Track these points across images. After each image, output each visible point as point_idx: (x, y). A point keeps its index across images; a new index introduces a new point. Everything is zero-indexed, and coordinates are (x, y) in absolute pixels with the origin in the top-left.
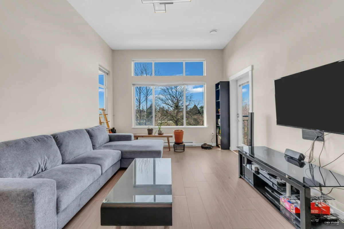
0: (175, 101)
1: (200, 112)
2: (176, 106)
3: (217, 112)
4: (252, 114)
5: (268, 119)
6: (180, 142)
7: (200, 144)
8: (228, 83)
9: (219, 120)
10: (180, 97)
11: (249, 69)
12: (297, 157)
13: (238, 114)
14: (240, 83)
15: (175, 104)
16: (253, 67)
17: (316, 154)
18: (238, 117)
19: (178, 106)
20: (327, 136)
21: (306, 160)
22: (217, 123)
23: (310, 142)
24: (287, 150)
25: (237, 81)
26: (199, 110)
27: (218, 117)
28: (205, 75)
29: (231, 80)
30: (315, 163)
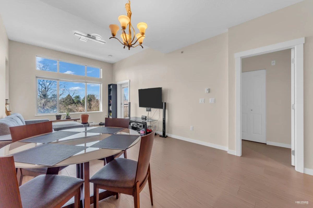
0: (42, 90)
1: (75, 102)
2: (43, 95)
3: (109, 102)
4: (130, 103)
5: (136, 105)
6: (86, 122)
7: (98, 123)
8: (116, 85)
9: (111, 107)
10: (49, 85)
11: (128, 81)
12: (145, 117)
13: (121, 103)
14: (123, 86)
15: (42, 92)
16: (130, 80)
17: (149, 116)
18: (121, 105)
19: (46, 95)
20: (152, 109)
21: (147, 118)
22: (109, 109)
23: (148, 112)
24: (142, 116)
25: (121, 85)
26: (73, 99)
27: (109, 105)
28: (102, 78)
29: (118, 84)
30: (149, 118)
